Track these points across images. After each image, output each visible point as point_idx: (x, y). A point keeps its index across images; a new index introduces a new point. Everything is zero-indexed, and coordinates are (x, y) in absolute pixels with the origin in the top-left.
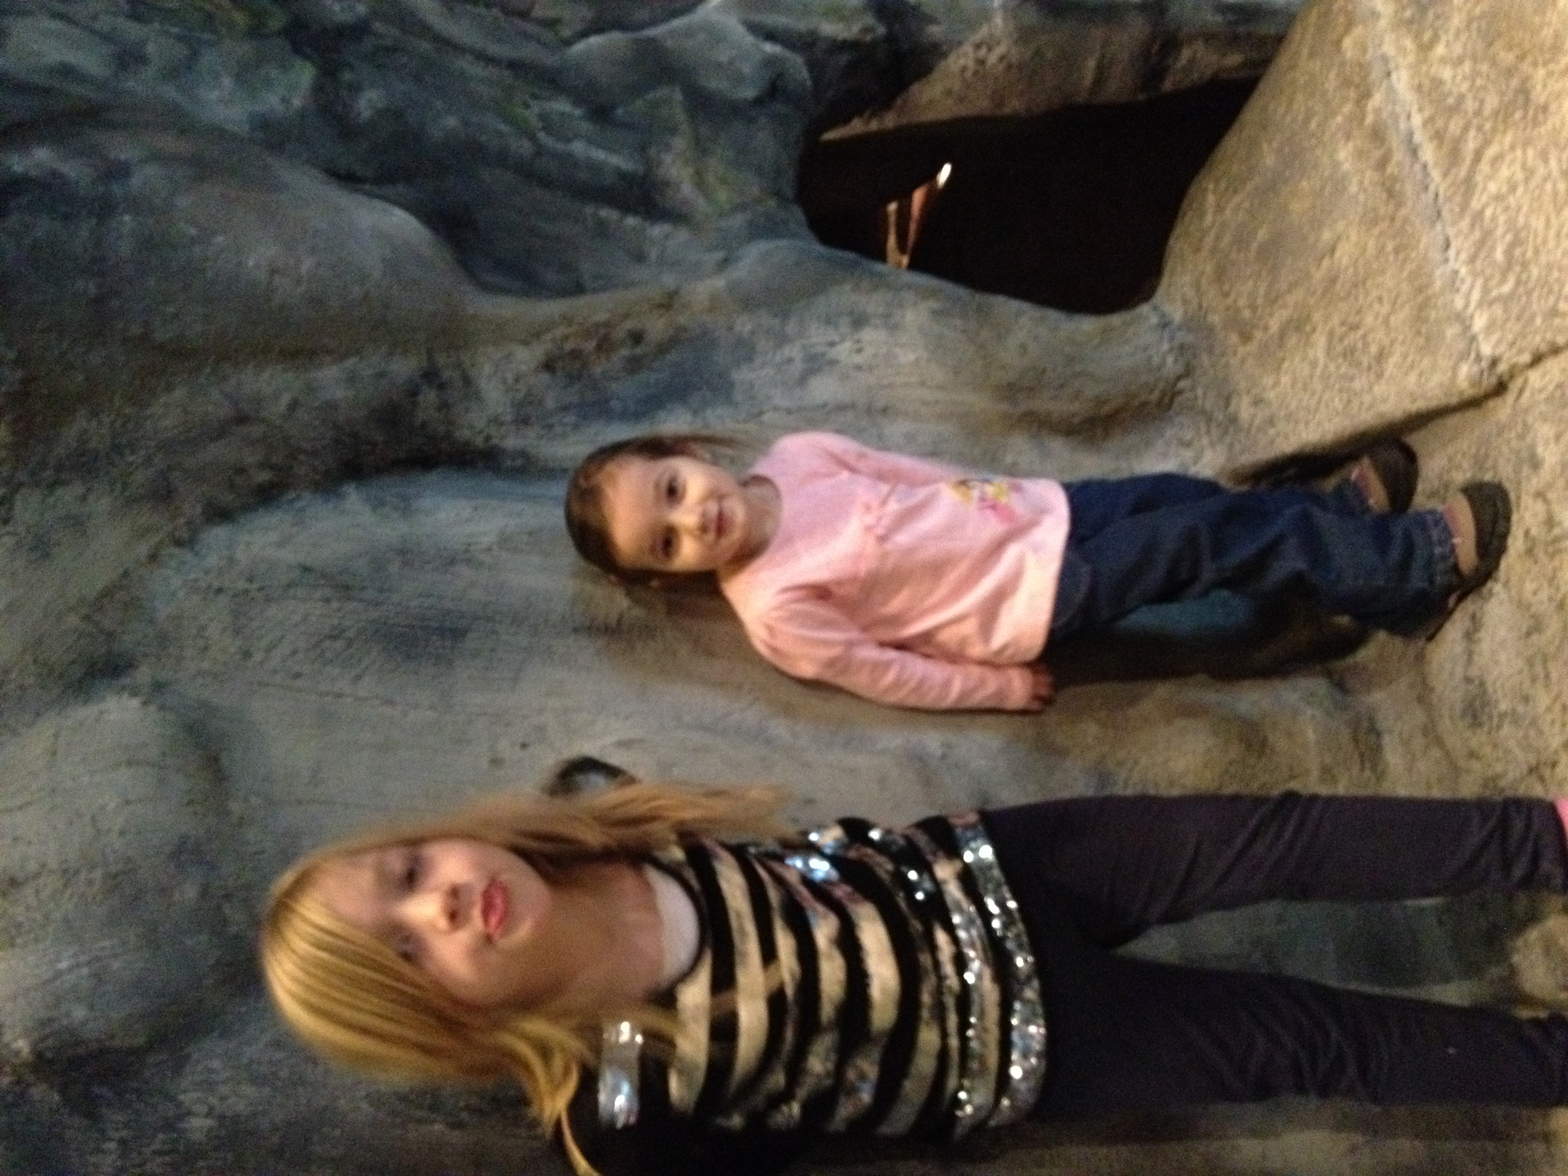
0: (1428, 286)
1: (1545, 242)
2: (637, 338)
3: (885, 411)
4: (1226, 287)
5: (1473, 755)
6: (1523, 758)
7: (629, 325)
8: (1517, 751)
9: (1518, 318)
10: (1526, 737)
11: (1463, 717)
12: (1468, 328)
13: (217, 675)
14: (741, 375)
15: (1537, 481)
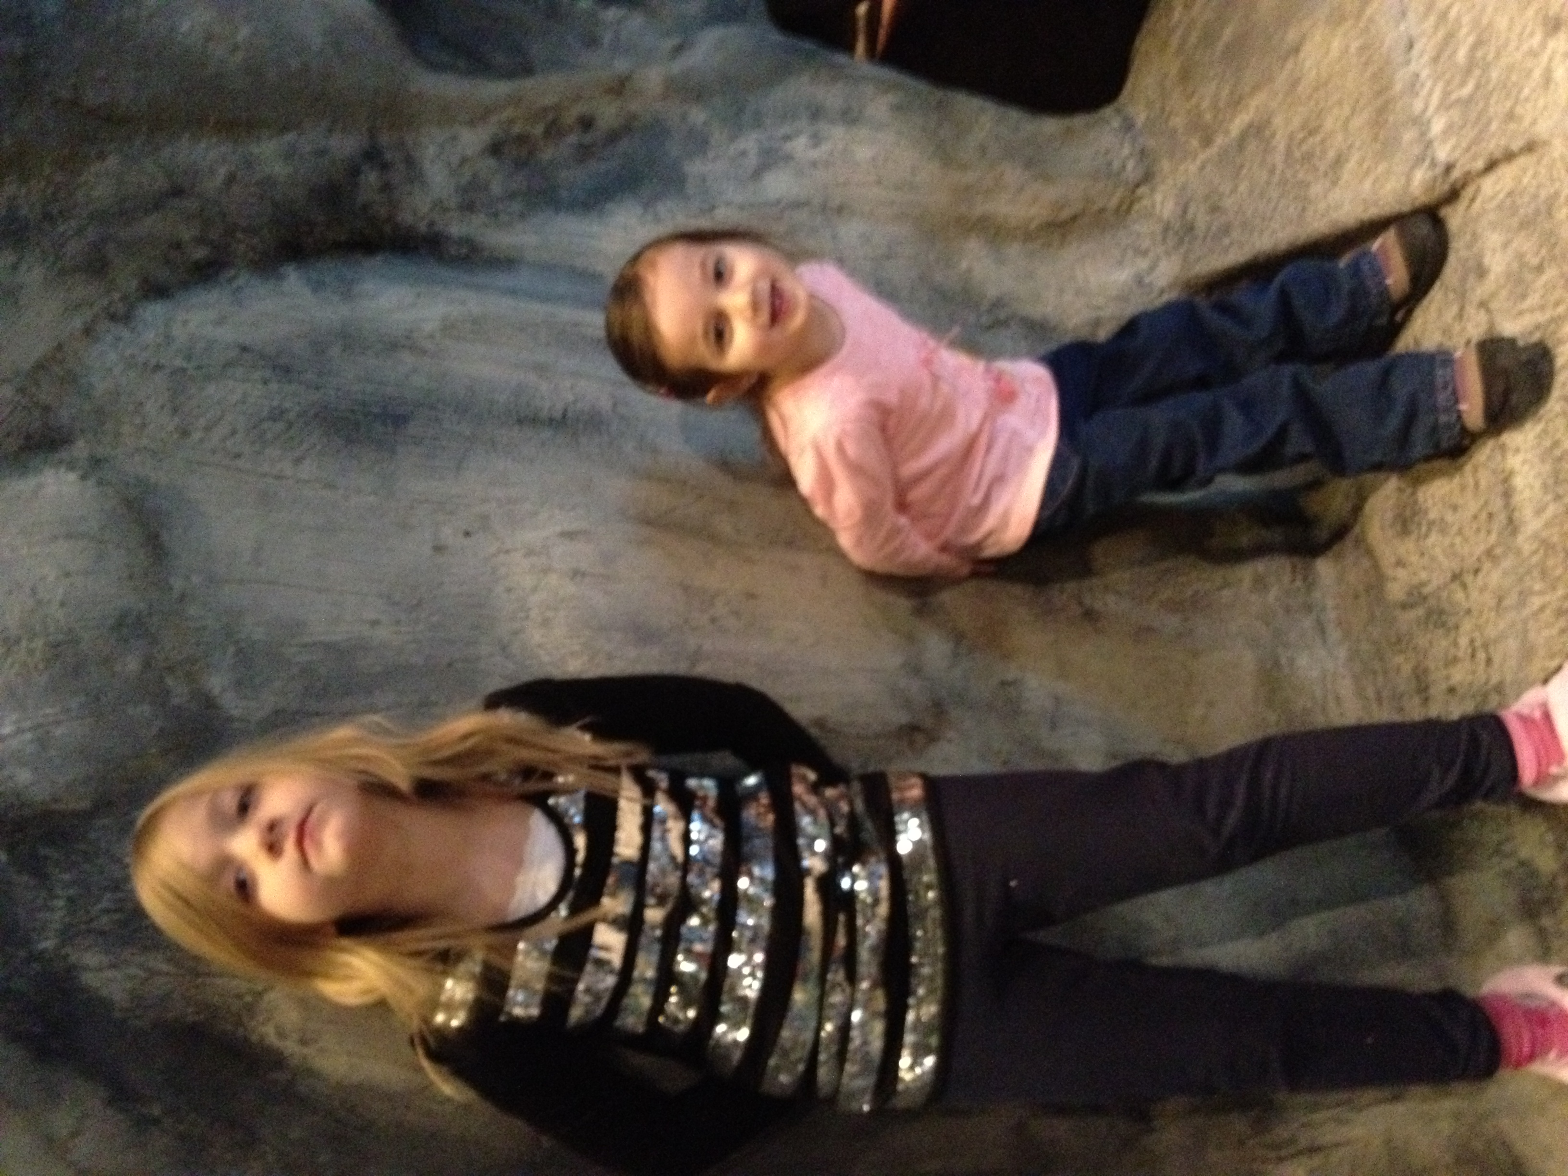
0: (1390, 87)
1: (1506, 45)
2: (586, 123)
3: (840, 210)
4: (1190, 88)
5: (1400, 563)
6: (1449, 565)
7: (580, 108)
8: (1441, 558)
9: (1475, 124)
10: (1452, 545)
11: (1392, 526)
12: (1423, 134)
13: (154, 453)
14: (694, 168)
15: (1480, 291)
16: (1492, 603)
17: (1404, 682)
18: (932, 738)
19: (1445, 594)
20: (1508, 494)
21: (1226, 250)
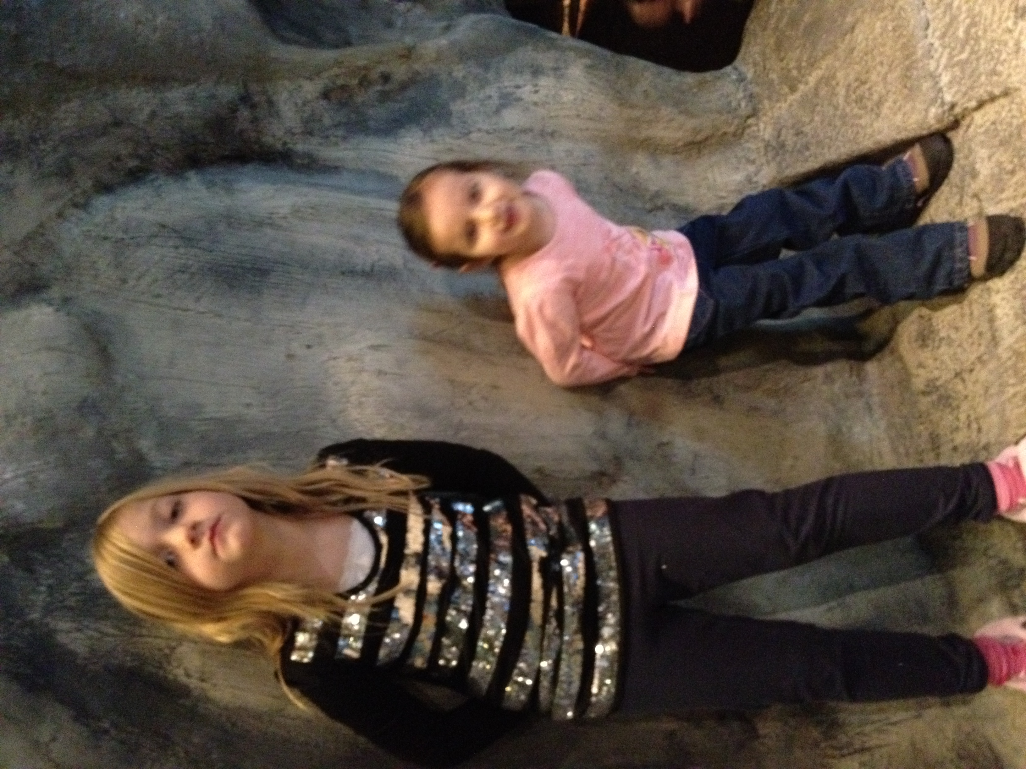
0: (914, 53)
1: (991, 25)
2: (386, 78)
3: (552, 134)
4: (782, 54)
5: (921, 365)
6: (953, 366)
7: (381, 68)
8: (949, 362)
9: (970, 77)
10: (955, 354)
11: (917, 340)
12: (937, 83)
13: (104, 294)
14: (456, 107)
15: (974, 187)
16: (982, 392)
17: (924, 443)
18: (614, 481)
19: (950, 386)
20: (992, 320)
21: (806, 160)
